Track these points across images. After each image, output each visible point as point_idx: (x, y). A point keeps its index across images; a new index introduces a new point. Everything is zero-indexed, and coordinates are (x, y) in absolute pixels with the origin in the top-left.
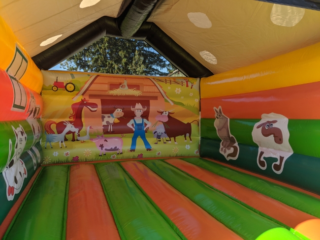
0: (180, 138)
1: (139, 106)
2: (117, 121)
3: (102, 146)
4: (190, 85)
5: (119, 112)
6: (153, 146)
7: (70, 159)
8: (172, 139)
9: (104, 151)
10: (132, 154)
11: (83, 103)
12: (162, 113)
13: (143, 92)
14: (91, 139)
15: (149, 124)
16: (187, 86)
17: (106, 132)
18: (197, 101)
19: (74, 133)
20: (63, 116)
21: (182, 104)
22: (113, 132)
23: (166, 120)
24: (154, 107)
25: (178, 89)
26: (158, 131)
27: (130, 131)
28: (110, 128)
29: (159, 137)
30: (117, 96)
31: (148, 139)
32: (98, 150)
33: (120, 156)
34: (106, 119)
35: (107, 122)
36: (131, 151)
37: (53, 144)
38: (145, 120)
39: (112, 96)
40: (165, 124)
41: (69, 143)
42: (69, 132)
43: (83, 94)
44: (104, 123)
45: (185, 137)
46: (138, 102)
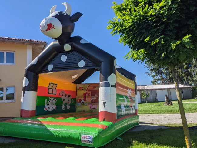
3: (91, 107)
7: (82, 111)
19: (84, 103)
20: (81, 97)
22: (94, 103)
28: (93, 101)
30: (96, 90)
32: (90, 109)
33: (96, 111)
34: (92, 98)
35: (93, 99)
42: (82, 102)
43: (86, 90)
44: (92, 99)
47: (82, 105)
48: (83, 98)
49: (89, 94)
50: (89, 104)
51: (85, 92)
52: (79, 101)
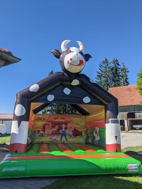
0: (78, 137)
1: (64, 125)
2: (56, 130)
3: (51, 138)
4: (82, 118)
5: (57, 127)
6: (68, 139)
7: (41, 142)
8: (75, 137)
9: (51, 140)
10: (61, 142)
11: (46, 124)
12: (72, 127)
13: (65, 120)
14: (48, 136)
15: (67, 131)
16: (81, 118)
17: (52, 134)
18: (84, 123)
19: (42, 134)
20: (40, 128)
21: (79, 125)
22: (55, 134)
23: (73, 130)
24: (69, 125)
25: (77, 119)
26: (70, 134)
27: (60, 134)
28: (54, 133)
29: (70, 136)
30: (57, 122)
31: (66, 137)
32: (50, 140)
33: (57, 142)
34: (53, 129)
35: (53, 130)
36: (60, 140)
37: (36, 137)
38: (66, 130)
39: (55, 122)
40: (72, 131)
41: (41, 137)
42: (41, 133)
43: (46, 121)
44: (52, 131)
45: (80, 136)
46: (63, 124)
47: (40, 136)
48: (41, 129)
49: (49, 125)
50: (48, 135)
51: (45, 123)
52: (37, 132)
